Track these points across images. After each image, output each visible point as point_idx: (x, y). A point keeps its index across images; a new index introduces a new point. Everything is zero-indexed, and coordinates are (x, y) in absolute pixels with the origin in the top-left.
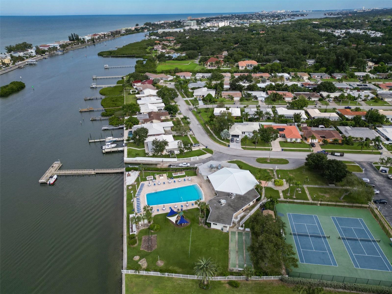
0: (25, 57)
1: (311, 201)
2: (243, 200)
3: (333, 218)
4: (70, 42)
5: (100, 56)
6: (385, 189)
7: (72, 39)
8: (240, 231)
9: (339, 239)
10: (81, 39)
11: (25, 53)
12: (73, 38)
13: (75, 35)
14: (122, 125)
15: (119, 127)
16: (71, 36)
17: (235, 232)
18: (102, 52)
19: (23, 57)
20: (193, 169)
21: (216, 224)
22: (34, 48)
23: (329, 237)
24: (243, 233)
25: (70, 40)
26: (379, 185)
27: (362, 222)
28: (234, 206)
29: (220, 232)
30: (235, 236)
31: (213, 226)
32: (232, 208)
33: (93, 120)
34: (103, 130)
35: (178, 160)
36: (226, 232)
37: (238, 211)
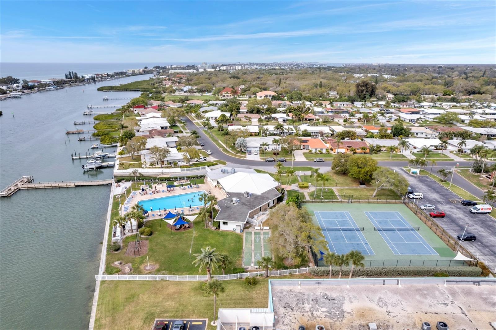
0: (9, 90)
1: (340, 200)
2: (260, 199)
3: (367, 213)
4: (67, 80)
5: (100, 91)
6: (418, 187)
7: (69, 77)
8: (257, 231)
9: (375, 230)
10: (79, 78)
11: (8, 87)
12: (70, 76)
13: (73, 74)
14: (116, 143)
15: (112, 145)
16: (68, 74)
17: (251, 232)
18: (102, 87)
19: (7, 90)
20: (201, 178)
21: (227, 223)
22: (22, 82)
23: (363, 229)
24: (261, 232)
25: (67, 77)
26: (412, 184)
27: (398, 214)
28: (249, 204)
29: (233, 233)
30: (251, 236)
31: (223, 227)
32: (247, 207)
33: (82, 140)
34: (92, 148)
35: (182, 171)
36: (240, 232)
37: (254, 209)
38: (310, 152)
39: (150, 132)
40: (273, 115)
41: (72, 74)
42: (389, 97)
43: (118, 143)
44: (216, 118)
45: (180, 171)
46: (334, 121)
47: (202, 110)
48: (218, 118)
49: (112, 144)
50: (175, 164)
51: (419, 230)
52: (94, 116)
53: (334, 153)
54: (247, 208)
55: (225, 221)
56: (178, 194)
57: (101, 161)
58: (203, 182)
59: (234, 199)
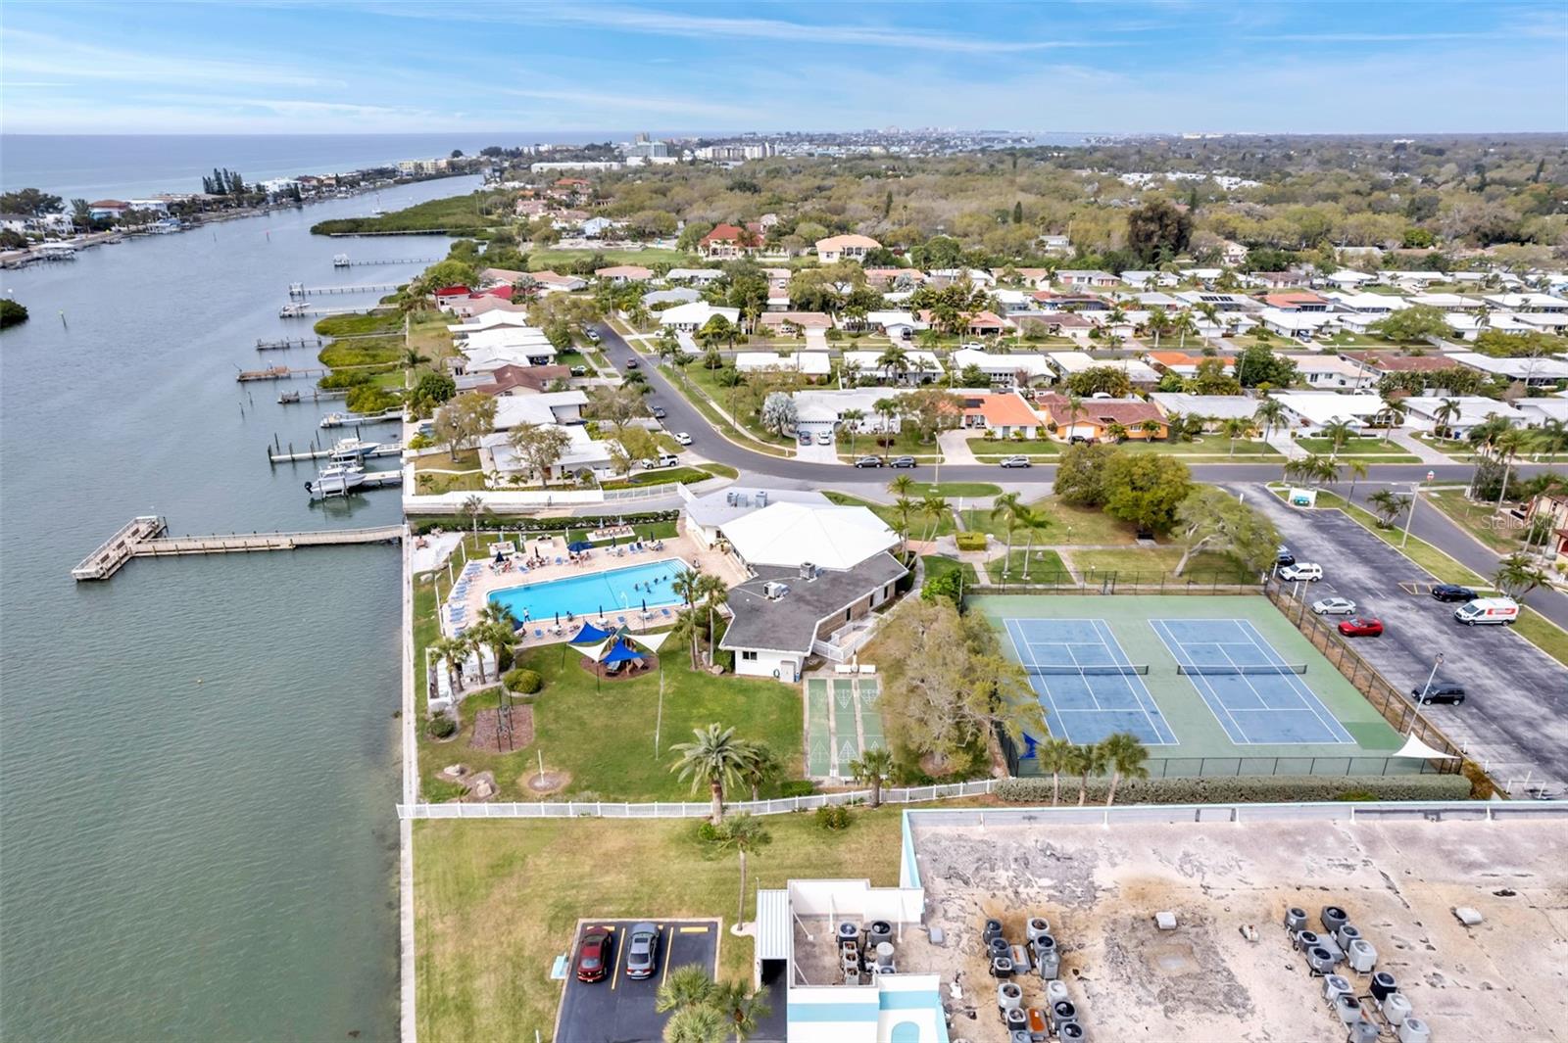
0: (33, 236)
1: (1079, 585)
2: (848, 584)
3: (1157, 624)
4: (210, 197)
5: (318, 236)
6: (1310, 546)
7: (216, 187)
8: (841, 677)
9: (1179, 673)
10: (248, 190)
11: (29, 223)
12: (220, 185)
13: (227, 177)
14: (396, 410)
15: (384, 417)
16: (213, 177)
17: (825, 681)
18: (326, 223)
19: (27, 235)
20: (665, 519)
21: (754, 655)
22: (70, 207)
23: (1147, 671)
24: (854, 681)
25: (209, 190)
26: (1292, 536)
27: (1248, 628)
28: (818, 601)
29: (772, 684)
30: (825, 691)
31: (743, 667)
32: (811, 608)
33: (289, 402)
34: (324, 427)
35: (606, 497)
36: (791, 680)
37: (833, 615)
38: (990, 438)
39: (499, 373)
40: (873, 317)
41: (223, 178)
42: (1231, 253)
43: (401, 409)
44: (696, 326)
45: (601, 499)
46: (1061, 335)
47: (651, 299)
48: (700, 328)
49: (383, 413)
50: (583, 476)
51: (1304, 672)
52: (315, 322)
53: (1062, 438)
54: (810, 611)
55: (750, 650)
56: (603, 571)
57: (360, 469)
58: (672, 533)
59: (773, 586)
